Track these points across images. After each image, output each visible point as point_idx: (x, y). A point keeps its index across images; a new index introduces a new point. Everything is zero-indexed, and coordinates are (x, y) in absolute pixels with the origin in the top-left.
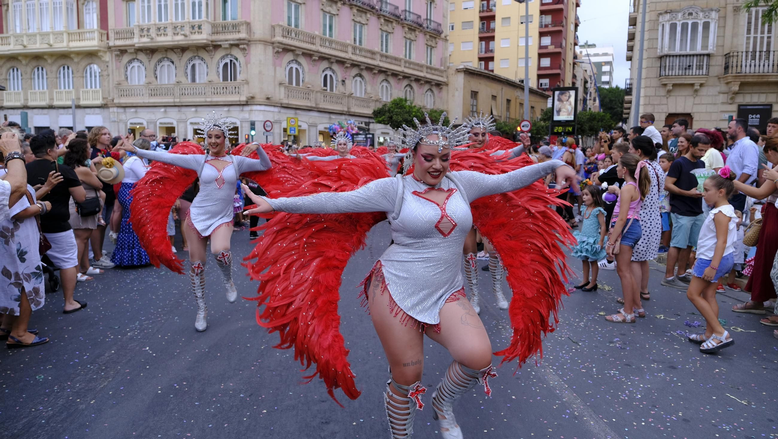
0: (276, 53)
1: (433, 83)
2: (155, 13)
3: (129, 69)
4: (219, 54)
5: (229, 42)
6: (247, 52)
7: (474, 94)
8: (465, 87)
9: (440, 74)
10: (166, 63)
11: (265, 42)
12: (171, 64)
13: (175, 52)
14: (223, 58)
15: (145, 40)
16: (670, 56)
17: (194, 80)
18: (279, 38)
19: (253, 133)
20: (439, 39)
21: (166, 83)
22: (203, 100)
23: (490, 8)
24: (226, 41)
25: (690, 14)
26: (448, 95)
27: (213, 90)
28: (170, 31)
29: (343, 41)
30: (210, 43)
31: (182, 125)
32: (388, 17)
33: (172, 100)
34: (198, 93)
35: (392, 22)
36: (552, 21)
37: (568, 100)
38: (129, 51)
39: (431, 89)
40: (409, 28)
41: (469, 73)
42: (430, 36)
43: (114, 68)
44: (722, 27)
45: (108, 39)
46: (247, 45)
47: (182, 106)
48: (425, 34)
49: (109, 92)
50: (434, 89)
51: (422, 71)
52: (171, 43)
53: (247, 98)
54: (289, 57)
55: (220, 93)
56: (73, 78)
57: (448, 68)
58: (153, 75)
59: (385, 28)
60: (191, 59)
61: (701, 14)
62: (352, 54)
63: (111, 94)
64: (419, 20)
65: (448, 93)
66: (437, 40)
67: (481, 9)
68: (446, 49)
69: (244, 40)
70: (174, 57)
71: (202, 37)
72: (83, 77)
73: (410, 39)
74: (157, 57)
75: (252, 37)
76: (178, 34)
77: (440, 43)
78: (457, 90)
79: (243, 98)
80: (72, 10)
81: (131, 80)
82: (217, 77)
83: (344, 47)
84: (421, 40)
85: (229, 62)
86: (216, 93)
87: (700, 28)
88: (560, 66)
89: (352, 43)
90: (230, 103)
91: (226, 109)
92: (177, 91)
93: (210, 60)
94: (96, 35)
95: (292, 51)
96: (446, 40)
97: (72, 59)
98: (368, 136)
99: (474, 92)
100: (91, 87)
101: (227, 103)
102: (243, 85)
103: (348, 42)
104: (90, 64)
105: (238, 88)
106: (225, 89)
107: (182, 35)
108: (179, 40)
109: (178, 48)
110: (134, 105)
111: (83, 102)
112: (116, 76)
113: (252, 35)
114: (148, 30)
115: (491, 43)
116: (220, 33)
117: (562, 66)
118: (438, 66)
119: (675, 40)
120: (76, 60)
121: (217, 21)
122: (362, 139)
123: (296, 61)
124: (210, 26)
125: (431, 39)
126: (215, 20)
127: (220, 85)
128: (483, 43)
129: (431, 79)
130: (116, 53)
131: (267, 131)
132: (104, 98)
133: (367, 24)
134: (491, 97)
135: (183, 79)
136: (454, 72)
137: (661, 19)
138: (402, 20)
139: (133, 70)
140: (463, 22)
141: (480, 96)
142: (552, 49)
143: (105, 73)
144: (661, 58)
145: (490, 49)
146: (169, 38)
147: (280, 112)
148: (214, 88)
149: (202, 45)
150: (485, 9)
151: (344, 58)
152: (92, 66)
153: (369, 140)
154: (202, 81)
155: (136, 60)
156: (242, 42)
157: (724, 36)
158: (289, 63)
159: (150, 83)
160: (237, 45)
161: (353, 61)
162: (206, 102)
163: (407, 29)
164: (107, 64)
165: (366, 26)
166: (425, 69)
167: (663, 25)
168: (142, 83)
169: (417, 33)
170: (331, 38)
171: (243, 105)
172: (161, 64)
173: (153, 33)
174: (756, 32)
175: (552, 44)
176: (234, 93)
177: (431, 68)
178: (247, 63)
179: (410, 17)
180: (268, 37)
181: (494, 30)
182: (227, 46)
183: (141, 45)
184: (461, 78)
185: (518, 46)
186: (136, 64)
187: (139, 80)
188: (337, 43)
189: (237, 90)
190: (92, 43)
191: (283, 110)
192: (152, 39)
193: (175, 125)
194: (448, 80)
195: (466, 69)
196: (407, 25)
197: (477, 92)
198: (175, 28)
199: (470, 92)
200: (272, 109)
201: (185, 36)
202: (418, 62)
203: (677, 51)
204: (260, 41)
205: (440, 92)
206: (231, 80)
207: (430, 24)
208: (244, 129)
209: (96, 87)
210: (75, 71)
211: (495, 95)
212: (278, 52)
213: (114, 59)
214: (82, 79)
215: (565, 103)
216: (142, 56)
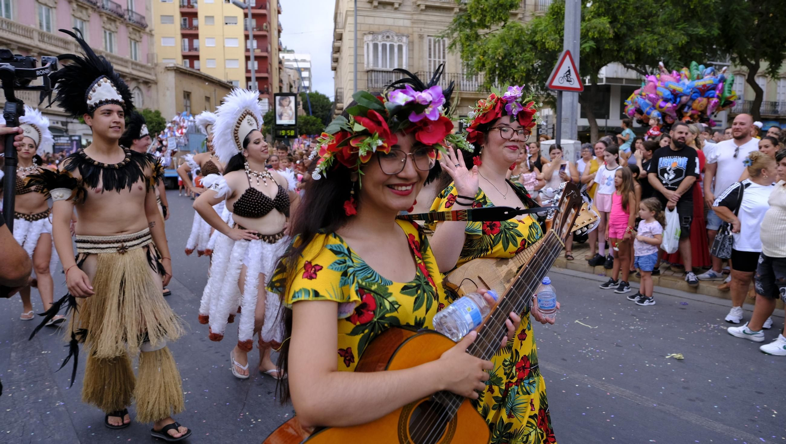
1: (141, 81)
7: (187, 95)
8: (176, 87)
9: (148, 71)
16: (375, 71)
20: (143, 33)
23: (191, 4)
25: (388, 37)
26: (158, 94)
29: (27, 25)
32: (82, 3)
35: (86, 9)
36: (257, 25)
37: (288, 105)
39: (138, 88)
40: (107, 18)
41: (178, 71)
42: (133, 29)
44: (411, 50)
48: (127, 27)
50: (142, 87)
51: (126, 67)
57: (156, 65)
59: (79, 14)
61: (396, 38)
62: (39, 41)
64: (119, 9)
65: (157, 92)
66: (142, 34)
67: (182, 4)
68: (152, 44)
73: (109, 30)
77: (145, 38)
78: (168, 89)
83: (28, 33)
84: (123, 32)
87: (396, 50)
88: (267, 70)
89: (38, 28)
96: (152, 35)
98: (73, 138)
99: (187, 92)
103: (33, 26)
115: (195, 41)
117: (269, 70)
118: (144, 63)
119: (377, 57)
122: (66, 142)
125: (135, 32)
128: (186, 40)
129: (138, 76)
133: (55, 8)
134: (204, 98)
136: (163, 71)
137: (365, 38)
138: (98, 7)
140: (161, 16)
141: (194, 97)
142: (258, 52)
144: (368, 72)
145: (195, 47)
150: (186, 4)
151: (29, 45)
153: (75, 142)
157: (413, 58)
161: (41, 49)
163: (105, 19)
165: (54, 10)
166: (130, 65)
167: (368, 44)
169: (118, 24)
170: (8, 19)
174: (435, 57)
175: (258, 47)
177: (136, 64)
179: (107, 5)
181: (197, 28)
184: (171, 77)
185: (224, 46)
188: (18, 26)
194: (157, 78)
195: (177, 67)
196: (106, 14)
197: (190, 93)
199: (183, 92)
202: (121, 56)
203: (380, 67)
205: (148, 91)
207: (132, 16)
211: (208, 96)
215: (286, 107)
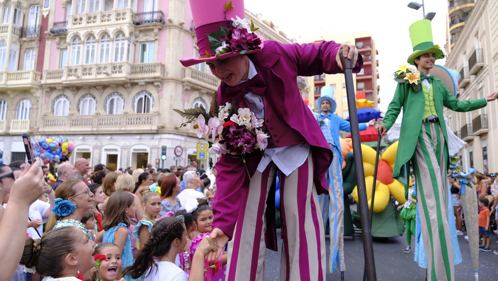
0: (185, 90)
2: (83, 57)
3: (56, 103)
4: (136, 90)
5: (145, 80)
6: (160, 89)
10: (88, 98)
11: (176, 81)
12: (93, 99)
13: (97, 89)
14: (139, 94)
15: (73, 78)
17: (111, 112)
18: (188, 78)
19: (164, 157)
21: (87, 114)
22: (118, 129)
24: (143, 79)
27: (128, 120)
28: (94, 71)
30: (128, 81)
31: (97, 151)
33: (90, 129)
34: (114, 123)
38: (57, 88)
43: (44, 102)
45: (41, 78)
46: (161, 82)
47: (99, 134)
49: (36, 122)
52: (94, 81)
53: (158, 127)
54: (196, 94)
55: (134, 123)
56: (7, 111)
58: (76, 108)
60: (110, 95)
63: (38, 124)
69: (158, 78)
70: (95, 93)
71: (122, 75)
72: (16, 110)
74: (81, 93)
75: (166, 77)
76: (101, 73)
79: (154, 128)
80: (14, 56)
81: (57, 112)
82: (132, 110)
85: (143, 97)
86: (130, 123)
90: (142, 132)
91: (138, 137)
92: (95, 121)
93: (127, 95)
94: (31, 75)
95: (198, 90)
97: (8, 95)
100: (22, 118)
101: (139, 132)
102: (155, 116)
104: (23, 99)
105: (151, 118)
106: (138, 120)
107: (104, 73)
108: (102, 78)
109: (100, 86)
110: (57, 133)
111: (12, 131)
112: (44, 109)
113: (166, 75)
114: (76, 70)
116: (137, 73)
120: (11, 96)
121: (136, 63)
123: (201, 99)
124: (130, 67)
126: (134, 62)
127: (134, 116)
130: (46, 90)
131: (177, 156)
132: (31, 128)
135: (102, 112)
139: (59, 105)
143: (35, 107)
146: (93, 76)
147: (186, 141)
148: (129, 119)
149: (122, 83)
152: (25, 101)
154: (119, 113)
155: (63, 96)
156: (157, 80)
158: (195, 100)
159: (73, 115)
160: (152, 83)
162: (121, 130)
164: (38, 99)
168: (66, 115)
171: (154, 134)
172: (84, 99)
173: (79, 73)
176: (146, 123)
178: (160, 98)
180: (179, 77)
182: (143, 83)
183: (68, 82)
186: (62, 99)
187: (63, 113)
189: (149, 121)
190: (26, 81)
191: (189, 139)
192: (78, 77)
193: (91, 151)
198: (99, 68)
200: (179, 137)
201: (107, 74)
204: (172, 79)
206: (144, 112)
208: (153, 155)
209: (25, 118)
210: (9, 105)
212: (187, 90)
213: (44, 95)
214: (14, 112)
216: (68, 93)
